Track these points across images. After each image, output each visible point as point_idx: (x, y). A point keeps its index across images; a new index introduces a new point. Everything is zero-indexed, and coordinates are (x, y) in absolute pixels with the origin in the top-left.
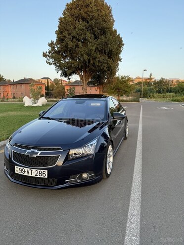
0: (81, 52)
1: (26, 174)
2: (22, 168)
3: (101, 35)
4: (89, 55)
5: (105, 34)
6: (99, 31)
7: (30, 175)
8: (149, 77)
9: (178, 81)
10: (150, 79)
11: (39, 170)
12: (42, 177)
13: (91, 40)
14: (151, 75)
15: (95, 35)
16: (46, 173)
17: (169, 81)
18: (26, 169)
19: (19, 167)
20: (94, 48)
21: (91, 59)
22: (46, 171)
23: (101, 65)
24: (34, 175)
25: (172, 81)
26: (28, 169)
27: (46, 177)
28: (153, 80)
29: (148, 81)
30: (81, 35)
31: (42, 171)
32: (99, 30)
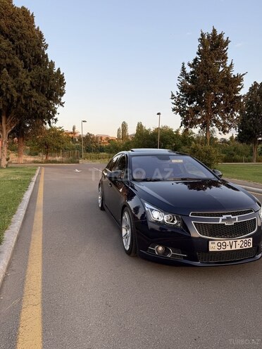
0: (7, 84)
1: (228, 248)
2: (222, 242)
3: (34, 64)
4: (19, 90)
5: (40, 64)
6: (31, 58)
7: (233, 248)
8: (72, 131)
9: (107, 138)
10: (74, 133)
11: (244, 240)
12: (248, 247)
13: (22, 69)
14: (74, 129)
15: (25, 62)
16: (251, 242)
17: (97, 138)
18: (227, 242)
19: (216, 242)
20: (28, 82)
21: (22, 97)
22: (251, 239)
23: (38, 109)
24: (238, 248)
25: (101, 138)
26: (231, 241)
27: (251, 246)
28: (77, 135)
29: (71, 135)
30: (5, 59)
31: (247, 239)
32: (32, 56)
